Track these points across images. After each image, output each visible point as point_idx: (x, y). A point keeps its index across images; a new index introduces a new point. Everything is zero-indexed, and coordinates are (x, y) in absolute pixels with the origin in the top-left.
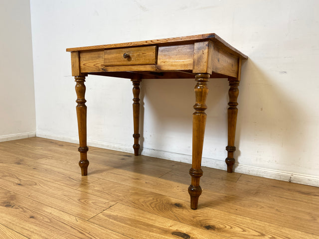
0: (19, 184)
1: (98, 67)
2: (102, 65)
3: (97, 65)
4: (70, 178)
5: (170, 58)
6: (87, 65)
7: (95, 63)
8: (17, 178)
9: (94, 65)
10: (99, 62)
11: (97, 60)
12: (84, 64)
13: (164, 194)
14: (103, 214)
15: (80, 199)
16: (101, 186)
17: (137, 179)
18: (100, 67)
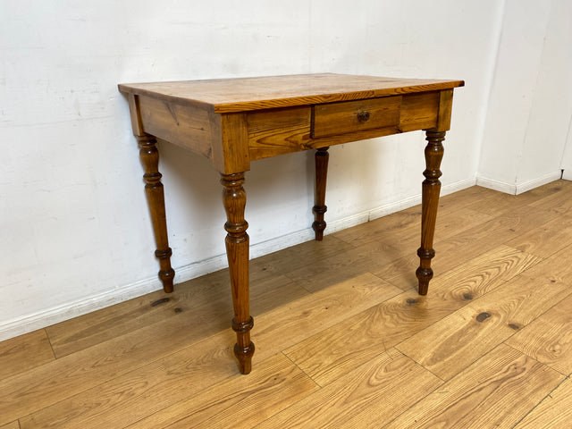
1: (296, 143)
2: (304, 138)
3: (293, 139)
5: (414, 114)
6: (268, 141)
9: (286, 140)
11: (295, 128)
12: (259, 141)
13: (374, 303)
14: (428, 365)
15: (369, 384)
16: (320, 355)
17: (305, 314)
18: (300, 142)
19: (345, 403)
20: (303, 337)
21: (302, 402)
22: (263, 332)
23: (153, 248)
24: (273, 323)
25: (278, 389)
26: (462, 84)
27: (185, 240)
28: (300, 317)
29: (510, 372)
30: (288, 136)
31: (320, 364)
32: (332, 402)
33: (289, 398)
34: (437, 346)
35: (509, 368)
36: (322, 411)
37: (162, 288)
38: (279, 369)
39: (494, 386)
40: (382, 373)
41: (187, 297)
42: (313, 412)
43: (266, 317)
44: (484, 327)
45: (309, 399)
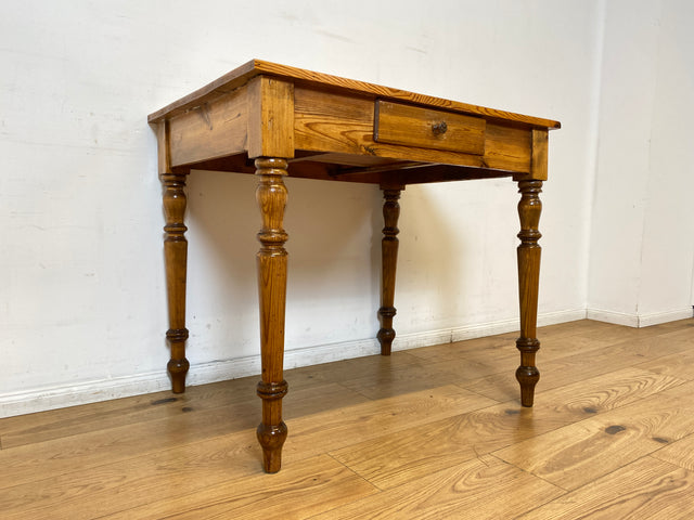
1: (355, 141)
2: (366, 138)
3: (352, 136)
5: (501, 148)
6: (320, 128)
7: (347, 129)
9: (343, 133)
10: (358, 128)
11: (354, 122)
12: (307, 125)
13: (460, 412)
14: (541, 473)
15: (454, 490)
16: (382, 458)
17: (364, 418)
18: (361, 142)
19: (418, 508)
20: (359, 440)
21: (353, 506)
23: (165, 327)
24: (317, 425)
25: (317, 491)
26: (558, 125)
27: (209, 326)
28: (355, 421)
29: (664, 484)
30: (345, 129)
31: (382, 467)
32: (399, 507)
33: (334, 500)
34: (552, 455)
35: (662, 481)
36: (382, 516)
37: (170, 388)
38: (321, 470)
39: (643, 499)
40: (473, 478)
41: (201, 397)
44: (617, 439)
45: (363, 502)
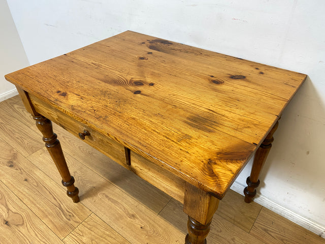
0: (7, 223)
4: (60, 208)
7: (48, 112)
8: (6, 206)
10: (53, 114)
16: (91, 234)
17: (133, 216)
20: (107, 221)
21: (51, 233)
22: (110, 199)
24: (119, 201)
25: (62, 219)
28: (128, 214)
31: (83, 236)
33: (56, 226)
38: (77, 215)
42: (44, 240)
43: (125, 195)
